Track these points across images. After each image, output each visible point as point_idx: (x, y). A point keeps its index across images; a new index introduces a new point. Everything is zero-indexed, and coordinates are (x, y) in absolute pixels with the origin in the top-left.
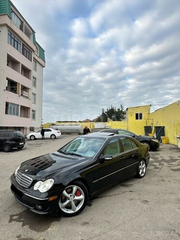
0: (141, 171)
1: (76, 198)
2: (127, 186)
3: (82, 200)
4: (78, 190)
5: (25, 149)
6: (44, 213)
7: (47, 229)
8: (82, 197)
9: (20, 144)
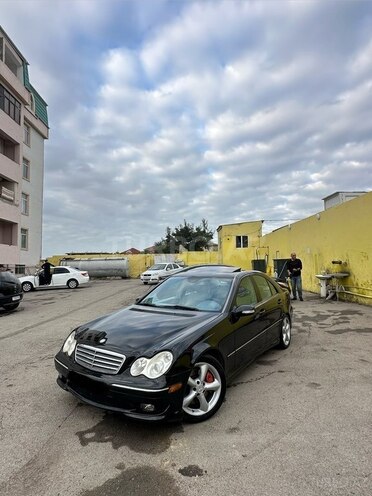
0: (284, 336)
1: (208, 386)
2: (269, 363)
3: (217, 388)
4: (209, 371)
5: (23, 309)
6: (160, 418)
7: (167, 448)
8: (216, 383)
9: (14, 299)
